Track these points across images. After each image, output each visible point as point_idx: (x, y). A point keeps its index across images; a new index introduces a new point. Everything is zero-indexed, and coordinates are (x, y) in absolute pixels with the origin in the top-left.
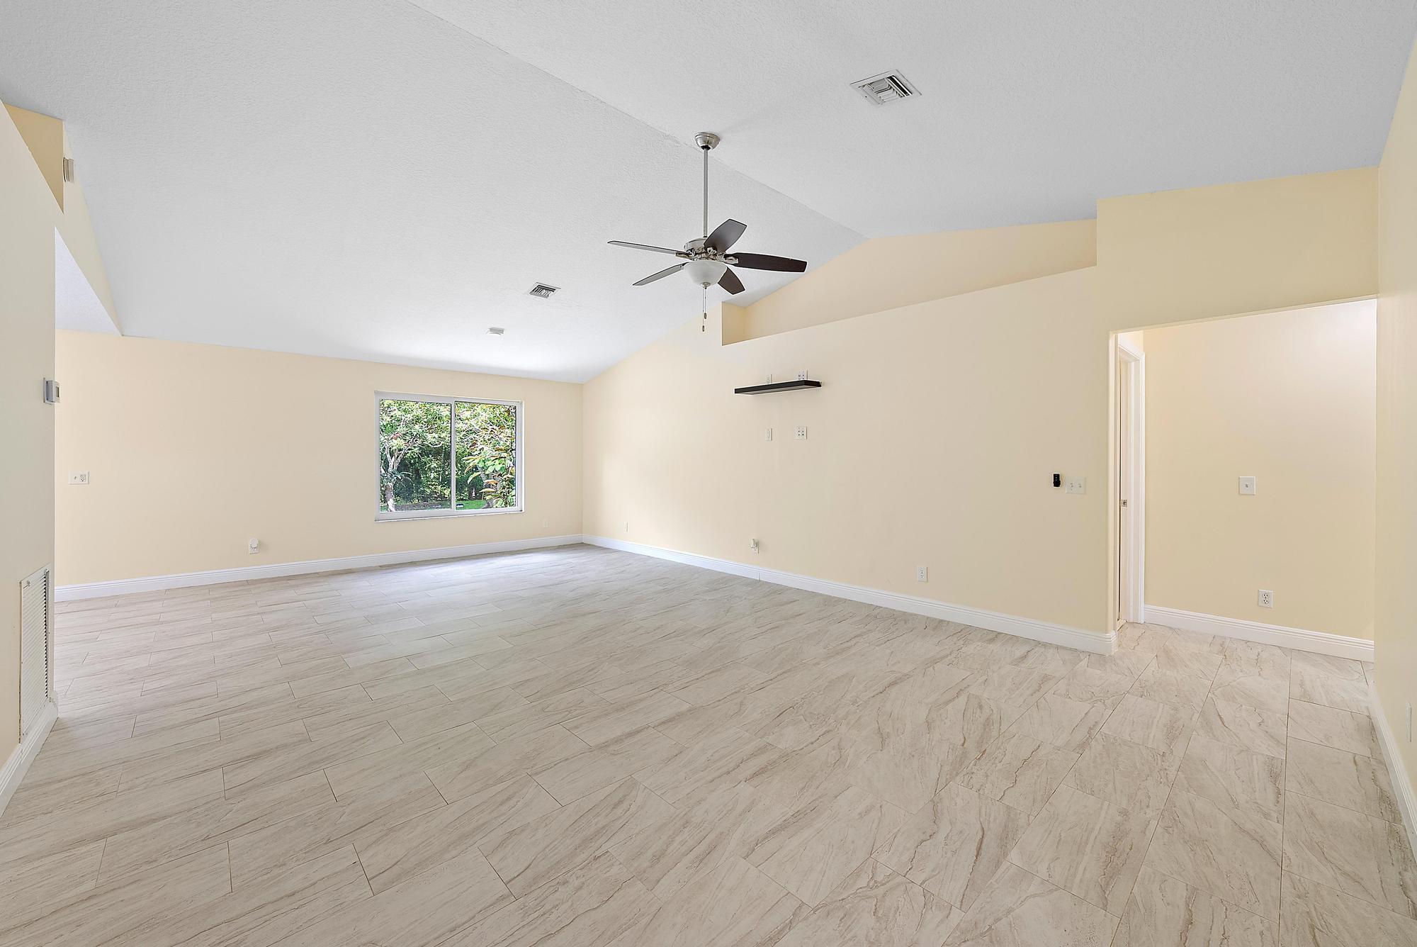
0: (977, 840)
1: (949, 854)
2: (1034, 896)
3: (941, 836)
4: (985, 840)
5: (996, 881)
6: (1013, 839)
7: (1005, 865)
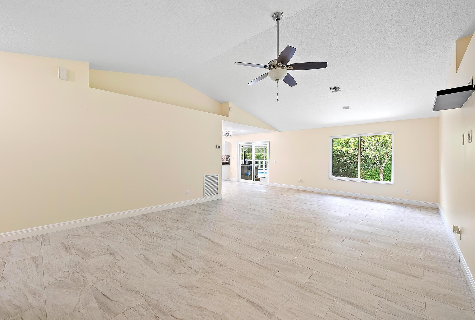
0: (110, 297)
1: (110, 288)
2: (78, 303)
3: (119, 289)
4: (108, 300)
5: (91, 296)
6: (102, 308)
7: (94, 300)
